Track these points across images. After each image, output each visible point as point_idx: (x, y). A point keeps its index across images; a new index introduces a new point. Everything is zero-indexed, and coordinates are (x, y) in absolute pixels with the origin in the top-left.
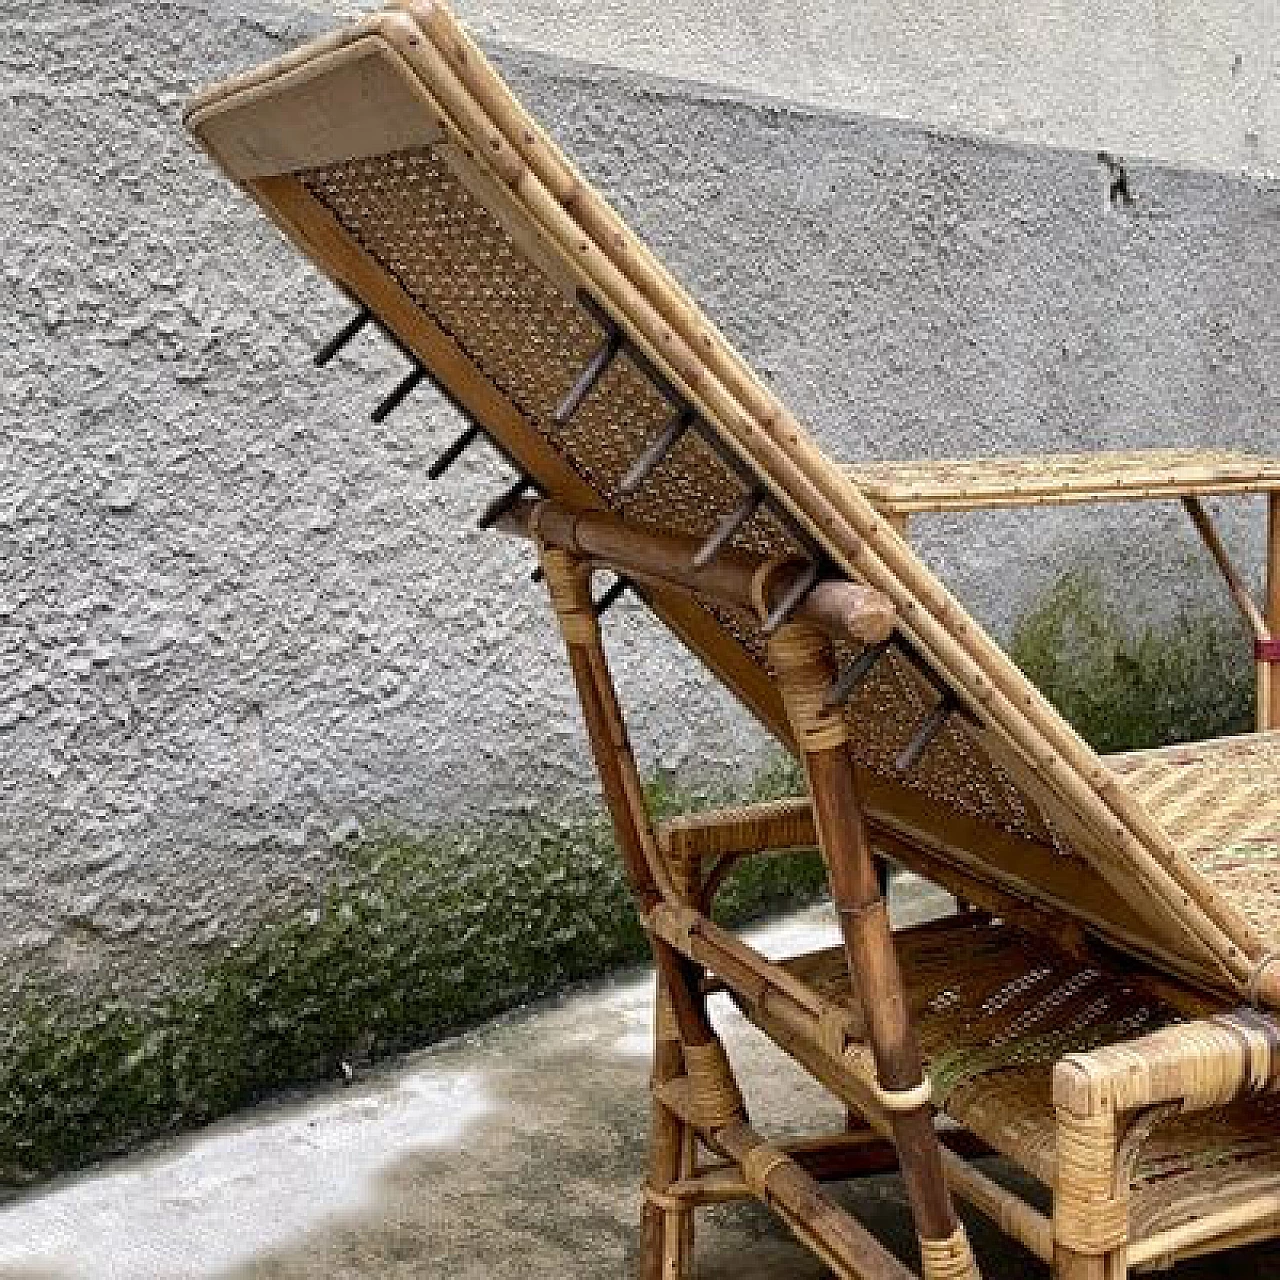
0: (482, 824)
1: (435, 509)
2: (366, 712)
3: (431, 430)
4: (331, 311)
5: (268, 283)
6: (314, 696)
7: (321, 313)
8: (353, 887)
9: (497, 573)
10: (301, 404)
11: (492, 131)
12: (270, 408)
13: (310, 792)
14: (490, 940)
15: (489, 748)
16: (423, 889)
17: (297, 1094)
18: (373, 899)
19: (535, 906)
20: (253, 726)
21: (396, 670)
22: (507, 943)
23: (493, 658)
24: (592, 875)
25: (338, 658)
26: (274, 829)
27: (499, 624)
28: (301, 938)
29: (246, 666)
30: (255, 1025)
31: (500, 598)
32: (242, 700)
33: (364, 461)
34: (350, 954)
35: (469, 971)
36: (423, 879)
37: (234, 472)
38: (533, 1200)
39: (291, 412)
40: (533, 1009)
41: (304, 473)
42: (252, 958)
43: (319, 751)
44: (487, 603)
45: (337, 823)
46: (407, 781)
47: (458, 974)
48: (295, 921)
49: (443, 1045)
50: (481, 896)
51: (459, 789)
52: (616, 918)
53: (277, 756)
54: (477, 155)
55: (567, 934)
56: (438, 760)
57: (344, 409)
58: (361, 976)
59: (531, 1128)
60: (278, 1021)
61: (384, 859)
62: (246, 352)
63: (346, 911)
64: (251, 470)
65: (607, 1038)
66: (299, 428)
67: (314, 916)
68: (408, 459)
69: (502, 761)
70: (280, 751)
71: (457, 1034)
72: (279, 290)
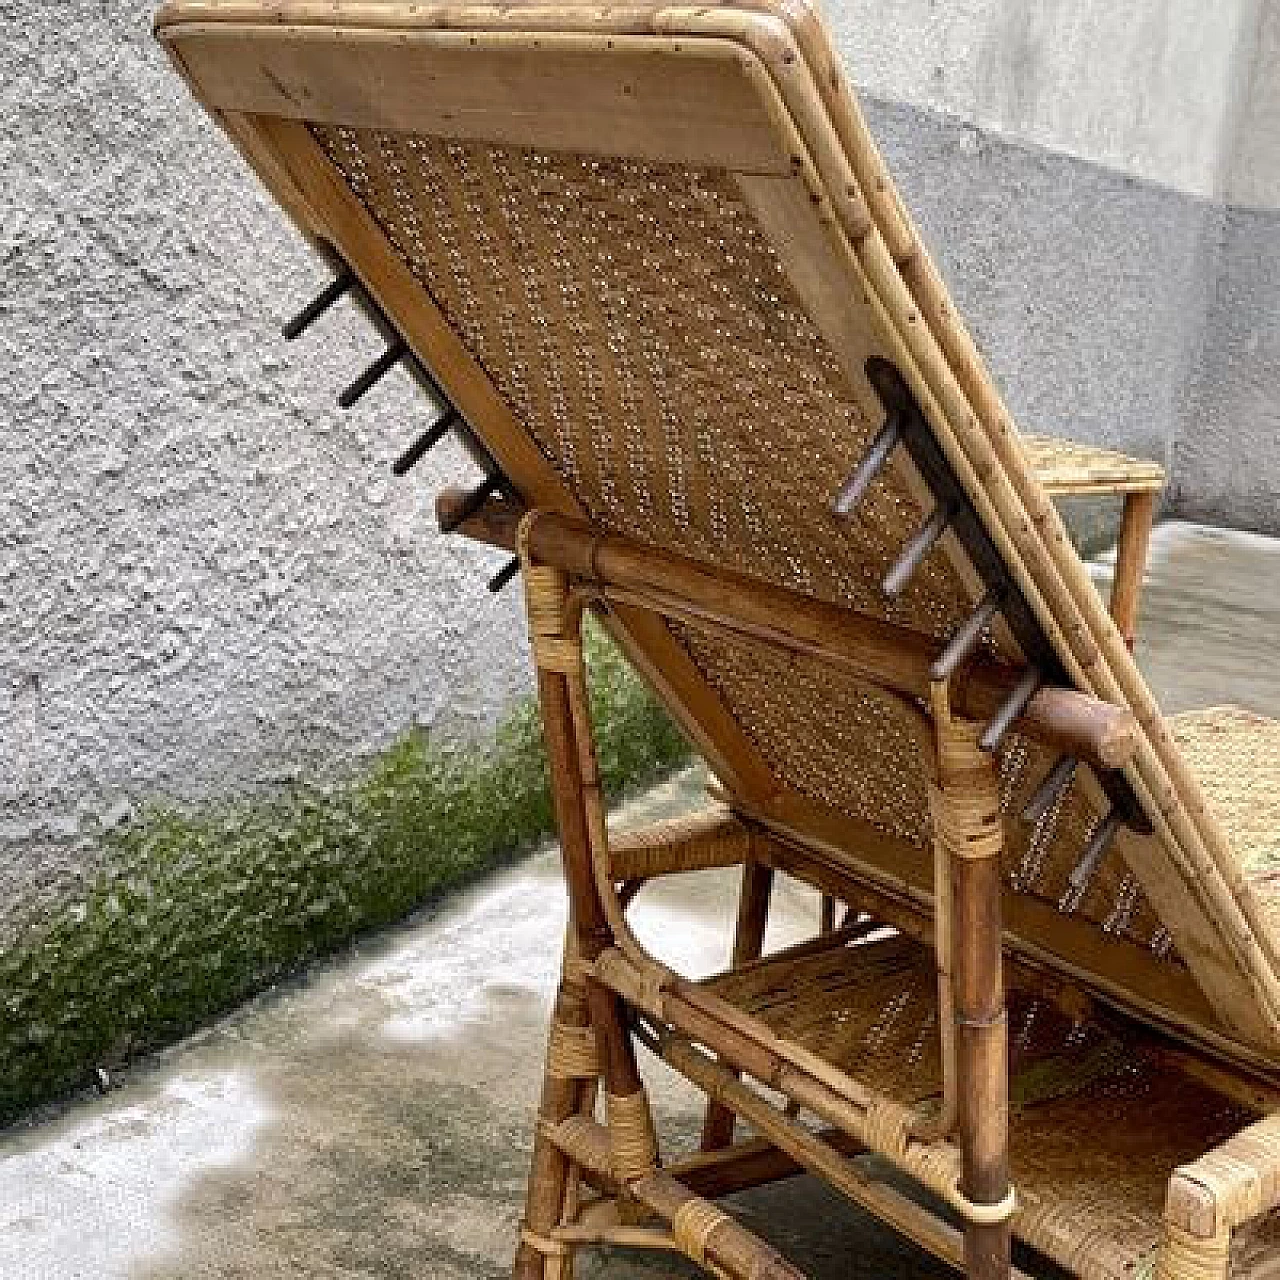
0: (249, 795)
1: (227, 448)
2: (145, 679)
3: (229, 356)
4: (138, 217)
5: (76, 181)
6: (94, 665)
7: (129, 219)
8: (120, 876)
9: (281, 519)
10: (100, 325)
11: (849, 176)
12: (69, 330)
13: (86, 774)
14: (246, 921)
15: (261, 713)
16: (187, 873)
17: (51, 1111)
18: (137, 887)
19: (292, 880)
20: (29, 702)
21: (178, 630)
22: (264, 921)
23: (272, 614)
24: (347, 841)
25: (121, 620)
26: (47, 818)
27: (281, 576)
28: (66, 937)
29: (28, 632)
30: (14, 1038)
31: (282, 546)
32: (22, 672)
33: (161, 392)
34: (113, 951)
35: (227, 956)
36: (190, 860)
37: (27, 405)
38: (356, 1229)
39: (91, 333)
40: (283, 990)
41: (97, 407)
42: (14, 965)
43: (96, 726)
44: (270, 552)
45: (109, 806)
46: (182, 754)
47: (216, 960)
48: (60, 920)
49: (197, 1038)
50: (242, 873)
51: (230, 759)
52: (365, 885)
53: (54, 734)
54: (826, 202)
55: (319, 907)
56: (212, 729)
57: (144, 333)
58: (123, 973)
59: (325, 1139)
60: (38, 1032)
61: (153, 842)
62: (48, 265)
63: (113, 904)
64: (44, 403)
65: (373, 1022)
66: (97, 354)
67: (81, 912)
68: (203, 391)
69: (272, 726)
70: (56, 728)
71: (211, 1024)
72: (85, 191)
